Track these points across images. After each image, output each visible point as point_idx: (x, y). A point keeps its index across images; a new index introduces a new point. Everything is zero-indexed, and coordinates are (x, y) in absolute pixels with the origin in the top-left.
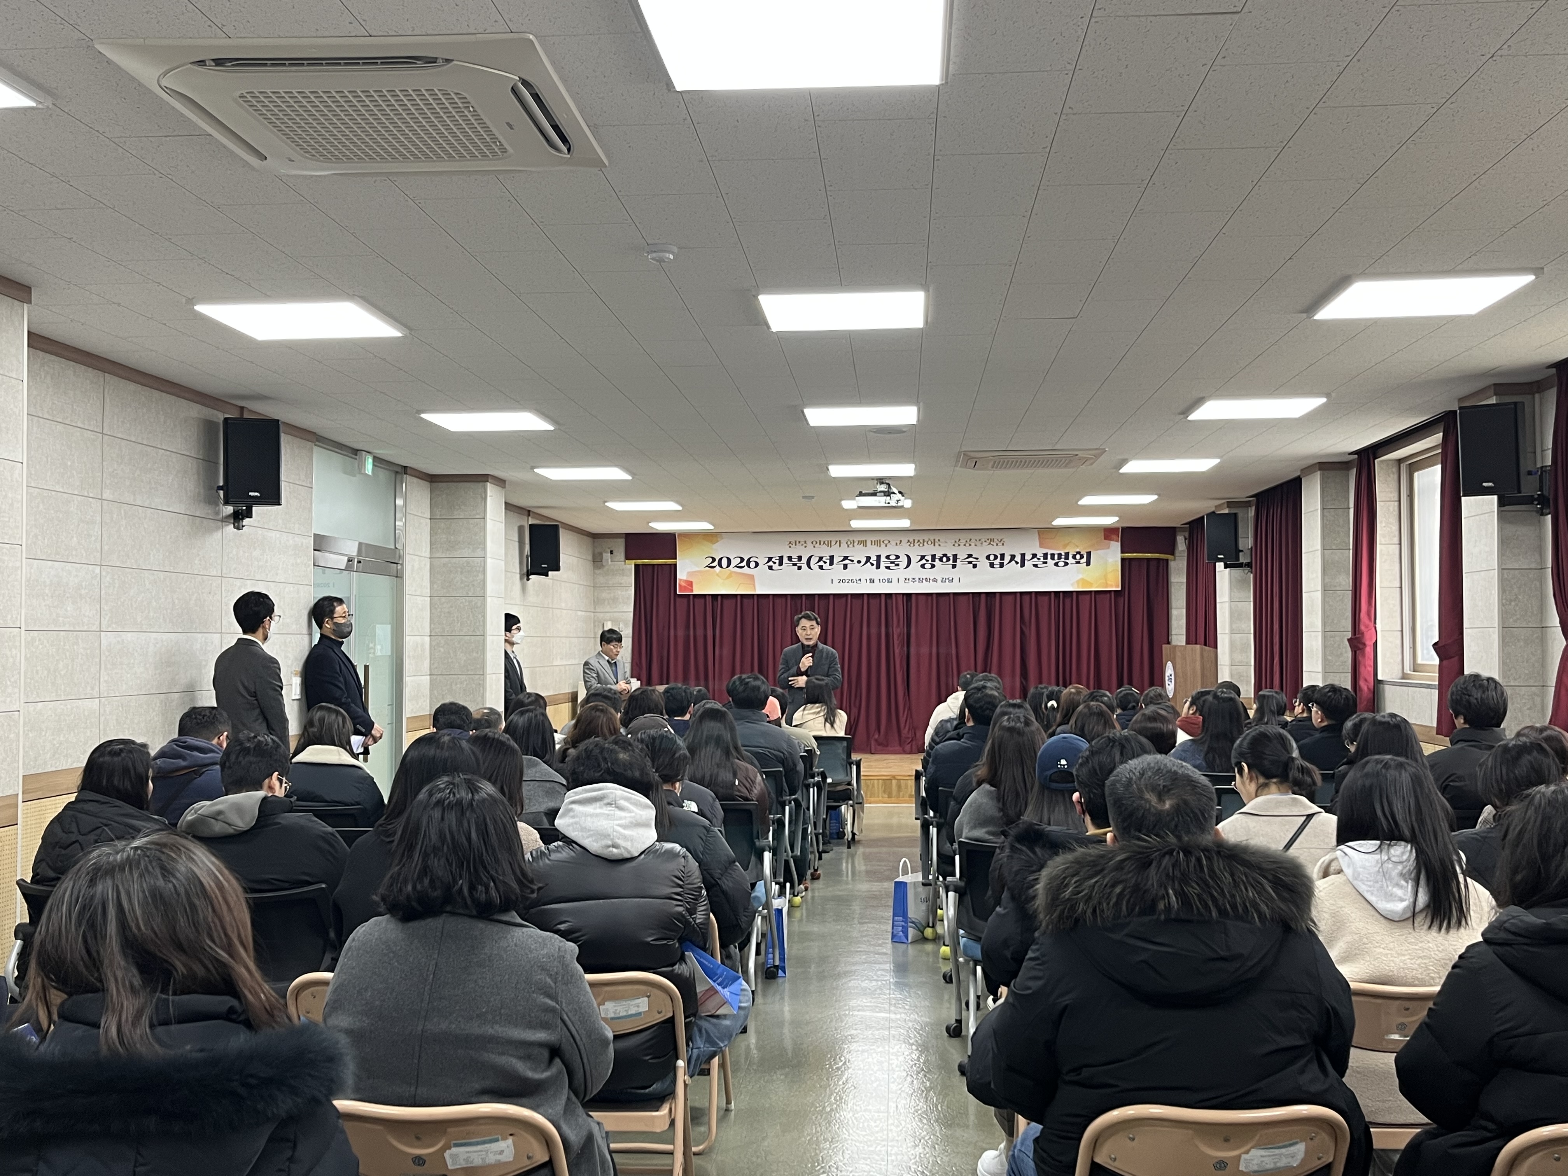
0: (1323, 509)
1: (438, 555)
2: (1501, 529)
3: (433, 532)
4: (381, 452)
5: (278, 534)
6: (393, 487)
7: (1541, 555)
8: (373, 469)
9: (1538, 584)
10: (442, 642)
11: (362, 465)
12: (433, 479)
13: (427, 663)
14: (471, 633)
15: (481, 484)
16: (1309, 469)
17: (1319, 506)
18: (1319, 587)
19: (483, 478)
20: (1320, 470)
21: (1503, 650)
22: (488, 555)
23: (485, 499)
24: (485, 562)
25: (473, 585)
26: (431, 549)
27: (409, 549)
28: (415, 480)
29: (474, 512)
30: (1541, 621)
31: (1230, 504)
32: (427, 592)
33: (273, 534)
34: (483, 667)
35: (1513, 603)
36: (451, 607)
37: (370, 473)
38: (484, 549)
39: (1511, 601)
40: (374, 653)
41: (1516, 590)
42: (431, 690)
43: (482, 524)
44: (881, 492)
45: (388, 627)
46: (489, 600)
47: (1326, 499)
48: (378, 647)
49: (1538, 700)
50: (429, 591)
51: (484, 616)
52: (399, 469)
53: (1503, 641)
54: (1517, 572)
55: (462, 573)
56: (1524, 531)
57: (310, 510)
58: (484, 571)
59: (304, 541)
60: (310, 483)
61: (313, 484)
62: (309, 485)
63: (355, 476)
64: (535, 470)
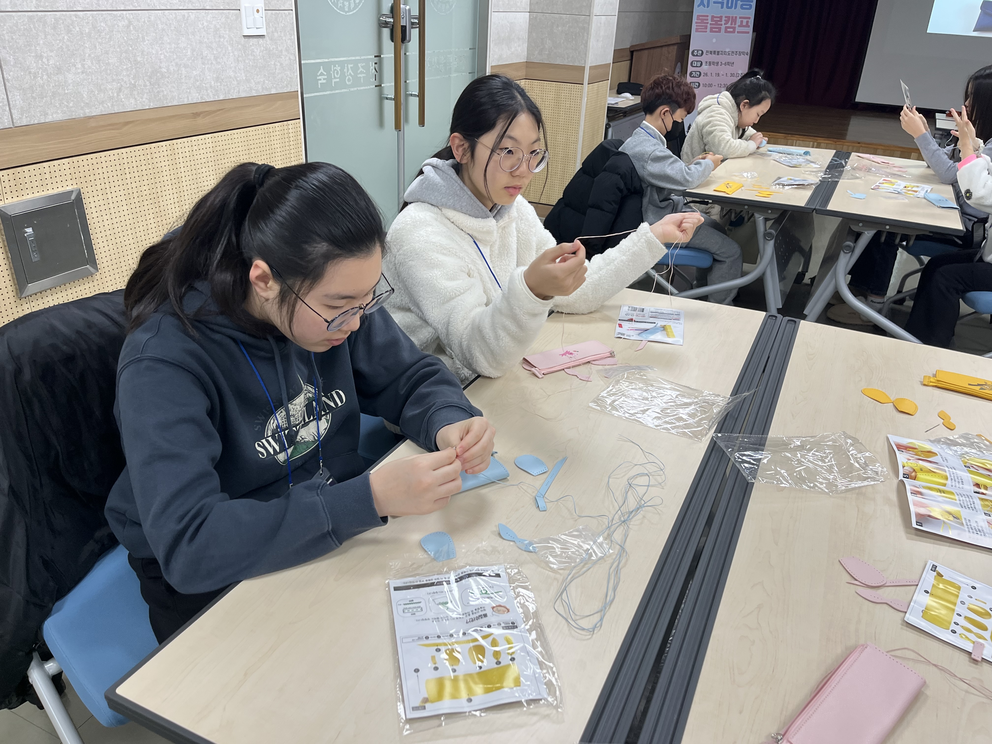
42: (530, 31)
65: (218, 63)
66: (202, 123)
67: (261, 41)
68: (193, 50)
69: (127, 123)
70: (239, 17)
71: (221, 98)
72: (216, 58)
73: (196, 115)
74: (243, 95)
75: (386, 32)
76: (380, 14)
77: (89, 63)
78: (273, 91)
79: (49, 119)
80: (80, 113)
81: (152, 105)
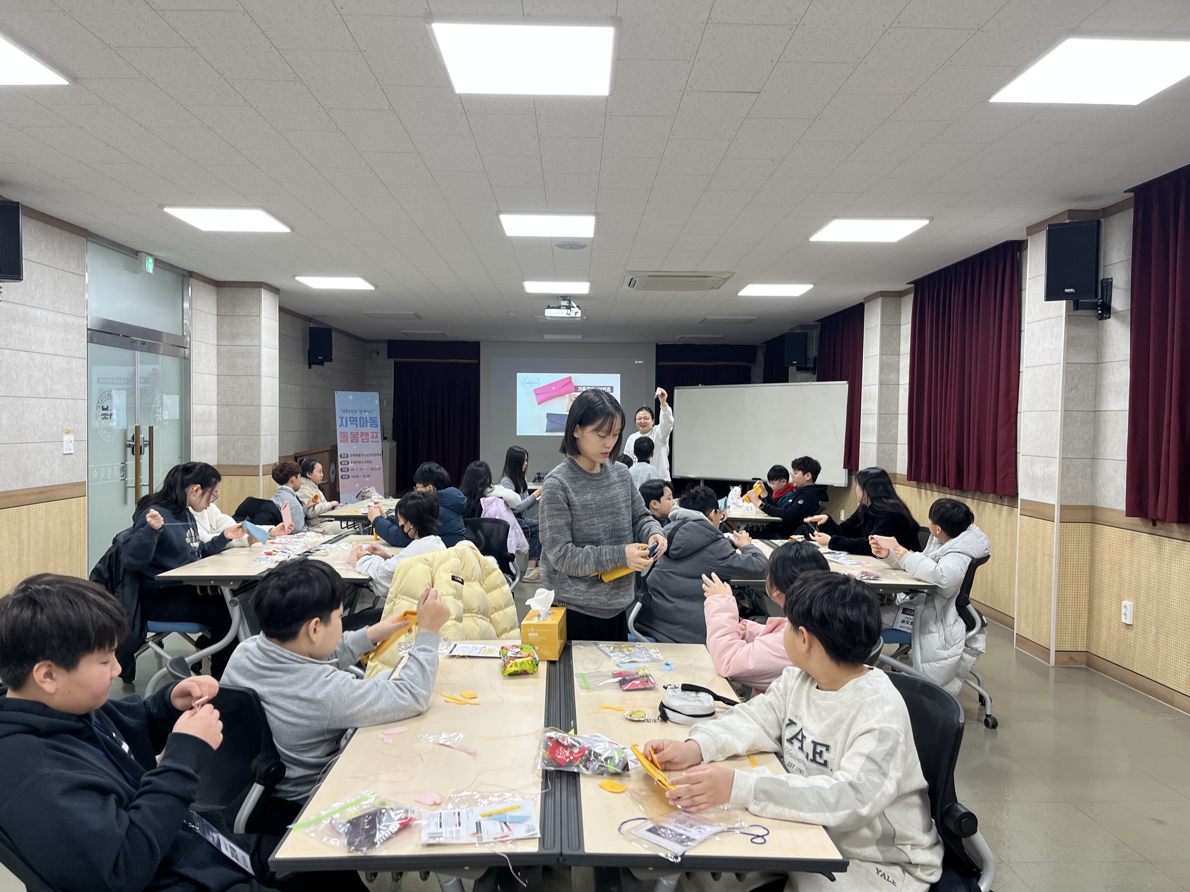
0: (882, 325)
1: (223, 343)
2: (1067, 330)
3: (219, 325)
4: (161, 255)
5: (44, 313)
6: (181, 287)
7: (1097, 353)
8: (154, 269)
9: (1094, 377)
10: (227, 410)
11: (143, 264)
12: (218, 285)
13: (213, 427)
14: (249, 404)
15: (258, 289)
16: (872, 297)
17: (878, 323)
18: (877, 382)
19: (258, 285)
20: (881, 296)
21: (1064, 429)
22: (263, 345)
23: (260, 301)
24: (260, 350)
25: (251, 367)
26: (218, 339)
27: (194, 337)
28: (201, 284)
29: (251, 311)
30: (1095, 406)
31: (801, 327)
32: (215, 371)
33: (38, 312)
34: (259, 430)
35: (1074, 391)
36: (234, 383)
37: (152, 272)
38: (260, 340)
39: (1072, 389)
40: (162, 417)
41: (1076, 381)
42: (219, 447)
43: (258, 321)
44: (563, 306)
45: (177, 398)
46: (263, 379)
47: (885, 318)
48: (167, 412)
49: (1089, 469)
50: (216, 370)
51: (259, 392)
52: (186, 274)
53: (1064, 422)
54: (1078, 366)
55: (242, 357)
56: (1085, 333)
57: (83, 295)
58: (260, 357)
59: (76, 321)
60: (82, 271)
61: (87, 274)
62: (81, 273)
63: (138, 273)
64: (297, 278)
65: (52, 467)
66: (42, 497)
67: (71, 456)
68: (42, 461)
69: (13, 496)
70: (62, 446)
71: (51, 484)
72: (51, 465)
73: (40, 493)
74: (61, 483)
75: (129, 450)
76: (126, 440)
78: (74, 481)
81: (23, 488)
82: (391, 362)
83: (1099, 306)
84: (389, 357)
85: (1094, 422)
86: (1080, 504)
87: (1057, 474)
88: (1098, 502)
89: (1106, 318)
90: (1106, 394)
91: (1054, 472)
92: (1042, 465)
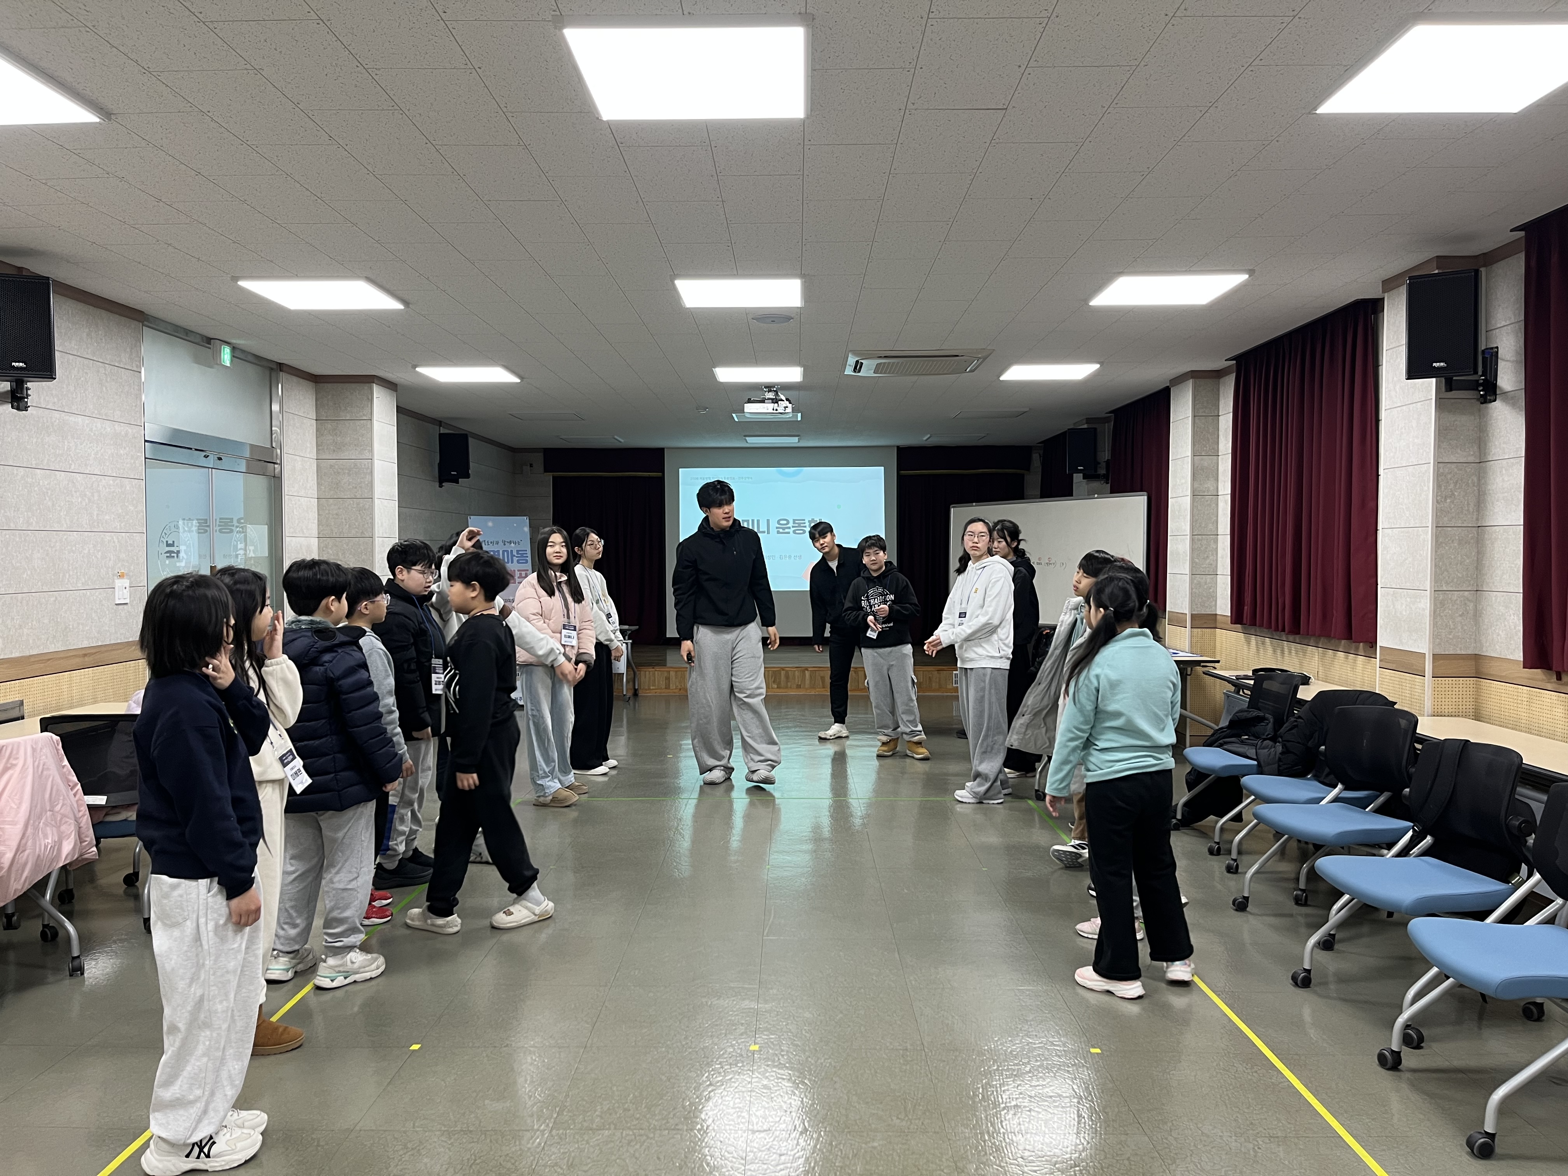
0: (1194, 416)
1: (325, 456)
2: (1438, 419)
3: (319, 433)
4: (241, 342)
5: (87, 420)
6: (266, 384)
7: (1480, 448)
8: (232, 361)
9: (1475, 479)
10: (331, 543)
11: (218, 354)
12: (316, 380)
14: (359, 535)
15: (368, 385)
16: (1179, 380)
17: (1189, 413)
18: (1189, 492)
19: (370, 379)
20: (1192, 378)
21: (1436, 552)
22: (376, 457)
23: (371, 400)
24: (372, 464)
25: (361, 487)
26: (318, 450)
27: (285, 449)
28: (295, 379)
29: (361, 413)
30: (1477, 519)
31: (1089, 420)
33: (80, 419)
35: (1448, 501)
36: (339, 508)
37: (228, 365)
38: (371, 451)
39: (1446, 498)
40: (245, 554)
41: (1452, 486)
43: (369, 426)
44: (769, 399)
45: (265, 529)
46: (377, 502)
47: (1197, 406)
48: (252, 548)
49: (1471, 605)
50: (316, 492)
51: (372, 519)
52: (274, 367)
53: (1437, 541)
54: (1453, 466)
55: (349, 475)
56: (1464, 421)
57: (138, 397)
58: (372, 473)
59: (130, 431)
60: (137, 366)
61: (143, 369)
62: (135, 369)
63: (211, 367)
64: (417, 369)
65: (100, 622)
66: (88, 660)
67: (125, 606)
68: (87, 614)
69: (49, 660)
70: (114, 593)
71: (100, 644)
72: (99, 619)
73: (85, 655)
74: (113, 642)
77: (34, 623)
79: (13, 656)
80: (27, 653)
81: (63, 649)
82: (549, 477)
83: (1481, 385)
84: (546, 470)
85: (1477, 542)
86: (1459, 652)
87: (1427, 612)
88: (1484, 649)
89: (1491, 401)
90: (1493, 503)
91: (1424, 610)
92: (1408, 599)
